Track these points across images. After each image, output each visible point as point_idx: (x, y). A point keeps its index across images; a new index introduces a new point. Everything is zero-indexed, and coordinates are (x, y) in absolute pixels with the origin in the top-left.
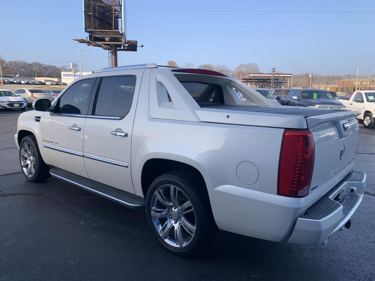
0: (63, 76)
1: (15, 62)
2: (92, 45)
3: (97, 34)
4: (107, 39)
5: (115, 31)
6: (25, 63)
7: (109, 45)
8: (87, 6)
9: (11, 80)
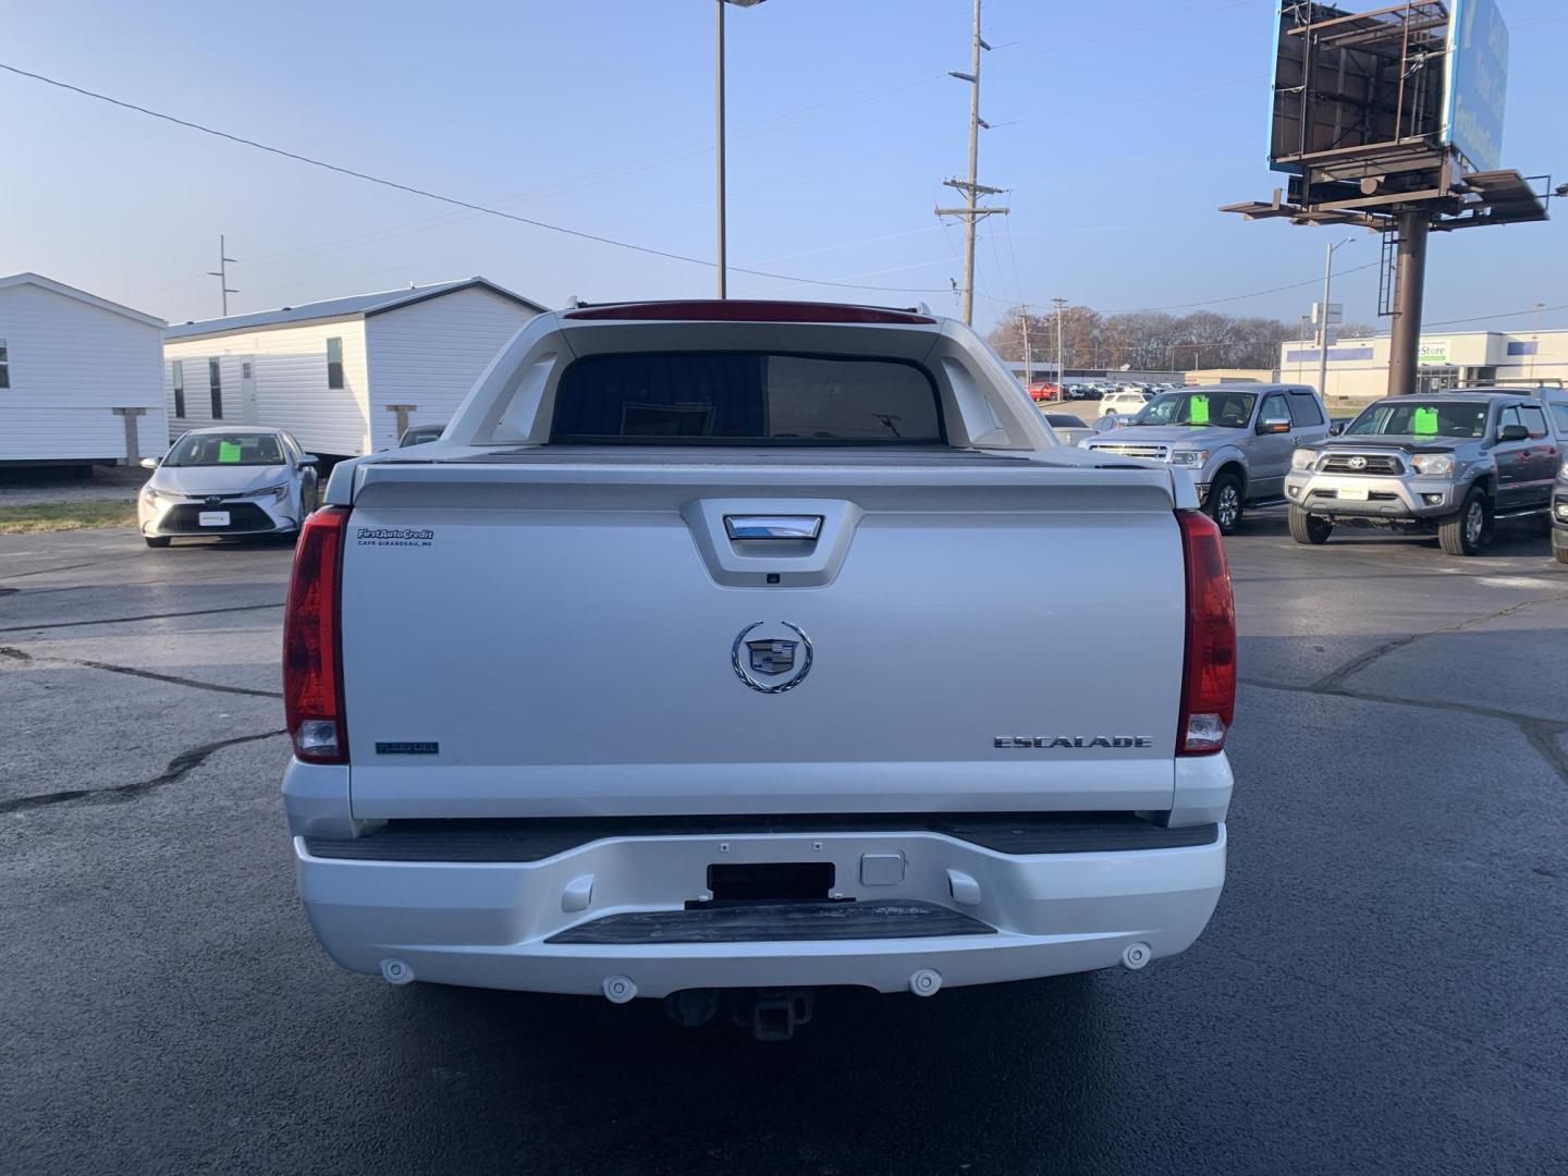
0: (1289, 360)
1: (1129, 319)
2: (1314, 220)
3: (1326, 172)
4: (1368, 186)
5: (1402, 143)
6: (1163, 319)
7: (1387, 208)
8: (1295, 58)
9: (1091, 386)
